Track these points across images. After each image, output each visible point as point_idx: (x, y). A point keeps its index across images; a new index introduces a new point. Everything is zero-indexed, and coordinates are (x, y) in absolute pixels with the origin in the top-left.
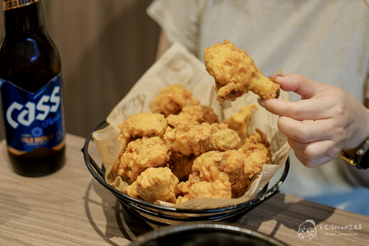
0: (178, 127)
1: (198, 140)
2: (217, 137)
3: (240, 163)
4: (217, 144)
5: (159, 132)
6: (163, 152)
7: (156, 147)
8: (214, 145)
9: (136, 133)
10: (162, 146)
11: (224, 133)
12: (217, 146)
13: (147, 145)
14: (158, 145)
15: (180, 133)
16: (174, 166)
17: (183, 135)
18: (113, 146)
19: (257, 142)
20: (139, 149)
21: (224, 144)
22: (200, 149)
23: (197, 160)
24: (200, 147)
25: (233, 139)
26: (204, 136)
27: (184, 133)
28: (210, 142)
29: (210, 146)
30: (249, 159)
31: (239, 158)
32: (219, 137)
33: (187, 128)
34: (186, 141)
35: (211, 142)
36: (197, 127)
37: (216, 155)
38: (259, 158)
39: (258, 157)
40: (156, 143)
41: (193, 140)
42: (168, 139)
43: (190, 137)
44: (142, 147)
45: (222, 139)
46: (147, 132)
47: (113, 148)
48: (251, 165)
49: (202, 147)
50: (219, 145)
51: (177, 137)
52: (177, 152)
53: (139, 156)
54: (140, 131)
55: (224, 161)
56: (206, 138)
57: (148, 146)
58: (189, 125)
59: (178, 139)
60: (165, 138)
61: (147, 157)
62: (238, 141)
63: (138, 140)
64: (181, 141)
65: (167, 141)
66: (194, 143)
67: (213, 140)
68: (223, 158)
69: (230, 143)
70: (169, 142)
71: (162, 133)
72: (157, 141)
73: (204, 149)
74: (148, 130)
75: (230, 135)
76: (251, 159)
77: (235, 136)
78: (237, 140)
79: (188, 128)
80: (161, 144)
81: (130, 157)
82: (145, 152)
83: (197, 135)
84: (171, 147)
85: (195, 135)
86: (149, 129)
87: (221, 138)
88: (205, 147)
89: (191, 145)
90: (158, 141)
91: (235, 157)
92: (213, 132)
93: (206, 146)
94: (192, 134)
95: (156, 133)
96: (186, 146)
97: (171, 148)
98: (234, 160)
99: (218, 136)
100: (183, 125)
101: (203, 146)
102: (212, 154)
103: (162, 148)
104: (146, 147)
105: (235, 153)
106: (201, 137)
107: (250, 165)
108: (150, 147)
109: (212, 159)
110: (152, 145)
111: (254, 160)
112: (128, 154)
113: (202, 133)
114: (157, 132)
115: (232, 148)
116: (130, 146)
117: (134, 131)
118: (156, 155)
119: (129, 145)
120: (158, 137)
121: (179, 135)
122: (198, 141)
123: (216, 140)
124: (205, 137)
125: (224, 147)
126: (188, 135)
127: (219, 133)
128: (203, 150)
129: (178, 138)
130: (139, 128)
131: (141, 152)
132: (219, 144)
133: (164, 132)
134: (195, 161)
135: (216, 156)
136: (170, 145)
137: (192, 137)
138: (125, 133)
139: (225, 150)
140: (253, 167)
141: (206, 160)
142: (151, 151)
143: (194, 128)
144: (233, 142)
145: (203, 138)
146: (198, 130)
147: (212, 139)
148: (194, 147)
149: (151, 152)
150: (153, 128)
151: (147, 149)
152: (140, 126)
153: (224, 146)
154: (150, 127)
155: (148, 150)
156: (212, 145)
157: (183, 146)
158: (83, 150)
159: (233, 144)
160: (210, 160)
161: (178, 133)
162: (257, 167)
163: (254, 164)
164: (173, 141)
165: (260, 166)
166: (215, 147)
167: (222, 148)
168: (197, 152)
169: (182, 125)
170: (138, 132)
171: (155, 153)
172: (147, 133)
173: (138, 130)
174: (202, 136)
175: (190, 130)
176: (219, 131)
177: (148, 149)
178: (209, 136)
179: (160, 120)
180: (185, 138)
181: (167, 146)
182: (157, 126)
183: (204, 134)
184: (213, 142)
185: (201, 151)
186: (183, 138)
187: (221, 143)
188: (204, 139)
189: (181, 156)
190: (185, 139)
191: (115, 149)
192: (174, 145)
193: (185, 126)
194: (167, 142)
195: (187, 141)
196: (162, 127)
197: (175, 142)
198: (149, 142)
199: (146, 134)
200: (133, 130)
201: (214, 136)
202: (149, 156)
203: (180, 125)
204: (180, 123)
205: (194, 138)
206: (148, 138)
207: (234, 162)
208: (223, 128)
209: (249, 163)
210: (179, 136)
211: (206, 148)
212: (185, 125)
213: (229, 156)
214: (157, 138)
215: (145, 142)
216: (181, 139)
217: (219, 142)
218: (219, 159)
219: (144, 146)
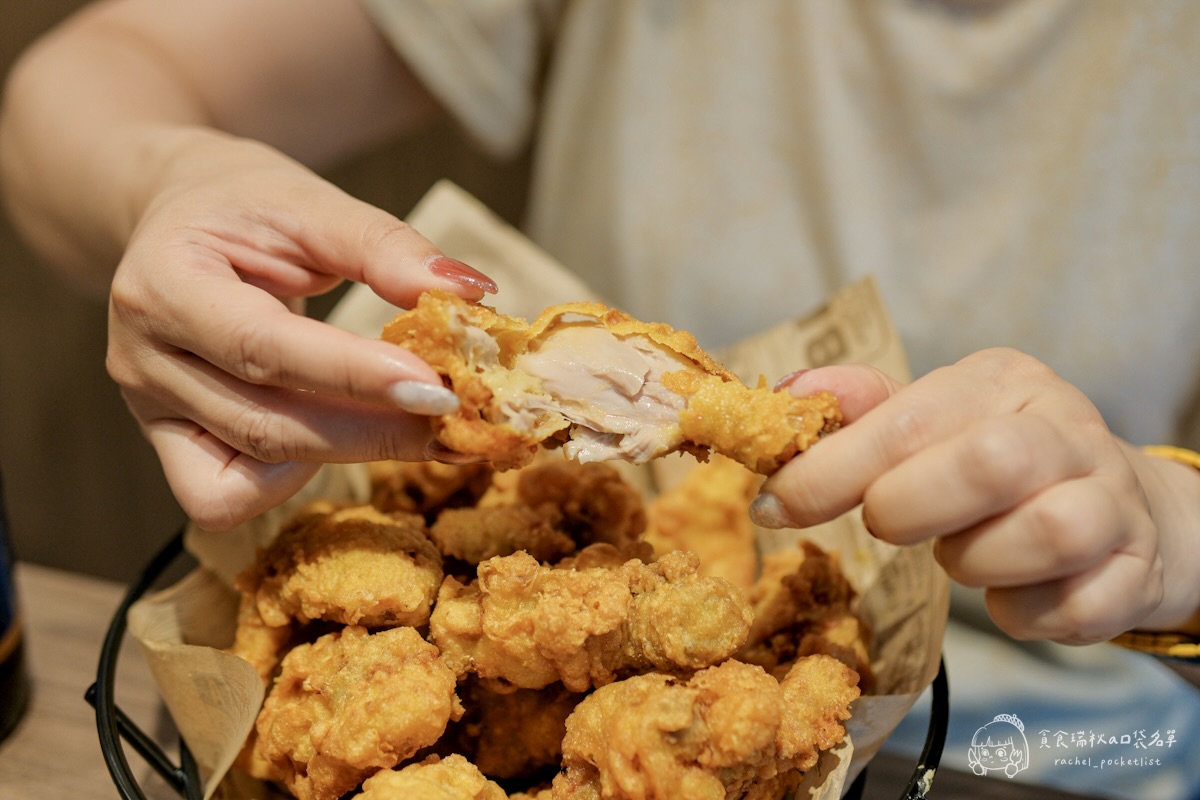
0: (491, 587)
1: (579, 637)
2: (658, 617)
3: (767, 725)
4: (661, 643)
5: (413, 606)
6: (436, 702)
7: (408, 683)
8: (648, 647)
9: (311, 613)
10: (429, 672)
11: (685, 597)
12: (662, 653)
13: (365, 668)
14: (414, 672)
15: (502, 611)
16: (480, 725)
17: (514, 619)
18: (221, 678)
19: (811, 600)
20: (331, 691)
21: (690, 644)
22: (591, 666)
23: (584, 720)
24: (590, 658)
25: (725, 618)
26: (605, 617)
27: (517, 608)
28: (629, 635)
29: (631, 652)
30: (795, 693)
31: (760, 706)
32: (668, 614)
33: (528, 585)
34: (529, 643)
35: (634, 635)
36: (572, 579)
37: (665, 700)
38: (835, 682)
39: (832, 677)
40: (403, 659)
41: (559, 642)
42: (451, 632)
43: (548, 630)
44: (343, 679)
45: (682, 623)
46: (362, 611)
47: (219, 684)
48: (805, 718)
49: (596, 658)
50: (669, 652)
51: (490, 629)
52: (493, 680)
53: (334, 722)
54: (330, 607)
55: (700, 725)
56: (614, 624)
57: (369, 675)
58: (536, 573)
59: (494, 635)
60: (439, 630)
61: (371, 728)
62: (744, 622)
63: (325, 641)
64: (509, 643)
65: (450, 641)
66: (564, 650)
67: (643, 627)
68: (693, 713)
69: (713, 636)
70: (457, 647)
71: (425, 609)
72: (406, 648)
73: (604, 662)
74: (363, 602)
75: (710, 602)
76: (803, 689)
77: (733, 604)
78: (741, 618)
79: (531, 586)
80: (424, 663)
81: (297, 723)
82: (362, 703)
83: (575, 617)
84: (465, 666)
85: (567, 618)
86: (369, 597)
87: (674, 619)
88: (608, 657)
89: (550, 657)
90: (411, 650)
91: (746, 708)
92: (637, 588)
93: (614, 652)
94: (553, 619)
95: (400, 611)
96: (532, 661)
97: (469, 667)
98: (741, 719)
99: (664, 609)
100: (514, 577)
101: (600, 654)
102: (645, 695)
103: (430, 680)
104: (363, 683)
105: (741, 683)
106: (594, 622)
107: (800, 715)
108: (379, 682)
109: (648, 720)
110: (389, 671)
111: (816, 692)
112: (288, 711)
113: (597, 606)
114: (404, 609)
115: (725, 655)
116: (292, 666)
117: (303, 606)
118: (409, 715)
119: (286, 663)
120: (407, 628)
121: (498, 617)
122: (580, 642)
123: (653, 628)
124: (609, 622)
125: (690, 655)
126: (537, 618)
127: (665, 599)
128: (601, 667)
129: (495, 631)
130: (326, 594)
131: (341, 701)
132: (671, 645)
133: (431, 602)
134: (571, 716)
135: (665, 708)
136: (459, 658)
137: (554, 629)
138: (267, 611)
139: (695, 667)
140: (815, 724)
141: (621, 725)
142: (384, 700)
143: (558, 580)
144: (727, 631)
145: (601, 628)
146: (574, 594)
147: (638, 621)
148: (566, 662)
149: (384, 705)
150: (386, 594)
151: (366, 688)
152: (330, 586)
153: (690, 651)
154: (370, 591)
155: (372, 695)
156: (639, 646)
157: (517, 660)
158: (91, 697)
159: (728, 638)
160: (640, 726)
161: (494, 609)
162: (829, 720)
163: (817, 712)
164: (472, 638)
165: (842, 718)
166: (653, 657)
167: (682, 660)
168: (576, 678)
169: (506, 574)
170: (323, 611)
171: (405, 707)
172: (359, 615)
173: (323, 604)
174: (598, 619)
175: (543, 592)
176: (663, 588)
177: (370, 690)
178: (623, 614)
179: (412, 551)
180: (524, 630)
181: (450, 663)
182: (400, 582)
183: (606, 610)
184: (641, 634)
185: (594, 674)
186: (517, 629)
187: (678, 643)
188: (606, 630)
189: (508, 691)
190: (525, 635)
191: (228, 689)
192: (479, 657)
193: (519, 581)
194: (449, 646)
195: (534, 644)
196: (422, 585)
197: (480, 644)
198: (375, 658)
199: (355, 620)
200: (299, 601)
201: (644, 607)
202: (379, 722)
203: (501, 574)
204: (499, 569)
205: (562, 632)
206: (366, 636)
207: (741, 727)
208: (678, 574)
209: (797, 711)
210: (496, 624)
211: (613, 657)
212: (520, 577)
213: (716, 697)
214: (404, 637)
215: (356, 658)
216: (506, 638)
217: (669, 635)
218: (679, 719)
219: (353, 676)
